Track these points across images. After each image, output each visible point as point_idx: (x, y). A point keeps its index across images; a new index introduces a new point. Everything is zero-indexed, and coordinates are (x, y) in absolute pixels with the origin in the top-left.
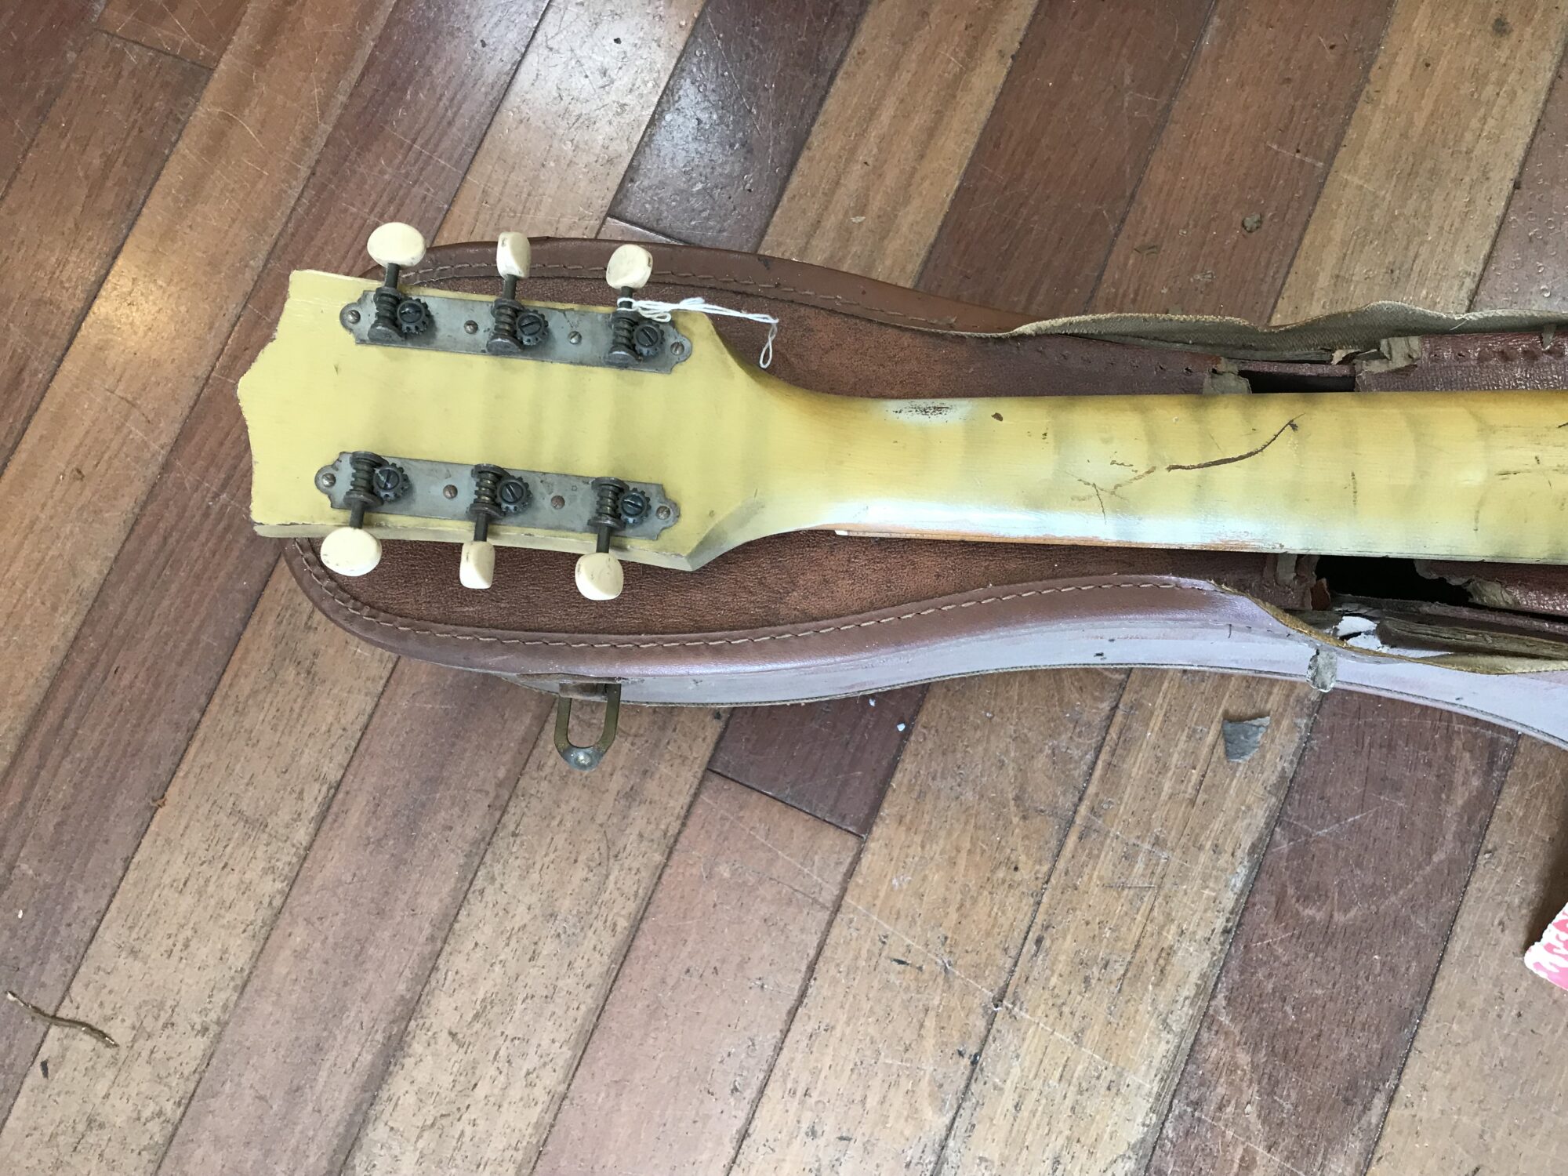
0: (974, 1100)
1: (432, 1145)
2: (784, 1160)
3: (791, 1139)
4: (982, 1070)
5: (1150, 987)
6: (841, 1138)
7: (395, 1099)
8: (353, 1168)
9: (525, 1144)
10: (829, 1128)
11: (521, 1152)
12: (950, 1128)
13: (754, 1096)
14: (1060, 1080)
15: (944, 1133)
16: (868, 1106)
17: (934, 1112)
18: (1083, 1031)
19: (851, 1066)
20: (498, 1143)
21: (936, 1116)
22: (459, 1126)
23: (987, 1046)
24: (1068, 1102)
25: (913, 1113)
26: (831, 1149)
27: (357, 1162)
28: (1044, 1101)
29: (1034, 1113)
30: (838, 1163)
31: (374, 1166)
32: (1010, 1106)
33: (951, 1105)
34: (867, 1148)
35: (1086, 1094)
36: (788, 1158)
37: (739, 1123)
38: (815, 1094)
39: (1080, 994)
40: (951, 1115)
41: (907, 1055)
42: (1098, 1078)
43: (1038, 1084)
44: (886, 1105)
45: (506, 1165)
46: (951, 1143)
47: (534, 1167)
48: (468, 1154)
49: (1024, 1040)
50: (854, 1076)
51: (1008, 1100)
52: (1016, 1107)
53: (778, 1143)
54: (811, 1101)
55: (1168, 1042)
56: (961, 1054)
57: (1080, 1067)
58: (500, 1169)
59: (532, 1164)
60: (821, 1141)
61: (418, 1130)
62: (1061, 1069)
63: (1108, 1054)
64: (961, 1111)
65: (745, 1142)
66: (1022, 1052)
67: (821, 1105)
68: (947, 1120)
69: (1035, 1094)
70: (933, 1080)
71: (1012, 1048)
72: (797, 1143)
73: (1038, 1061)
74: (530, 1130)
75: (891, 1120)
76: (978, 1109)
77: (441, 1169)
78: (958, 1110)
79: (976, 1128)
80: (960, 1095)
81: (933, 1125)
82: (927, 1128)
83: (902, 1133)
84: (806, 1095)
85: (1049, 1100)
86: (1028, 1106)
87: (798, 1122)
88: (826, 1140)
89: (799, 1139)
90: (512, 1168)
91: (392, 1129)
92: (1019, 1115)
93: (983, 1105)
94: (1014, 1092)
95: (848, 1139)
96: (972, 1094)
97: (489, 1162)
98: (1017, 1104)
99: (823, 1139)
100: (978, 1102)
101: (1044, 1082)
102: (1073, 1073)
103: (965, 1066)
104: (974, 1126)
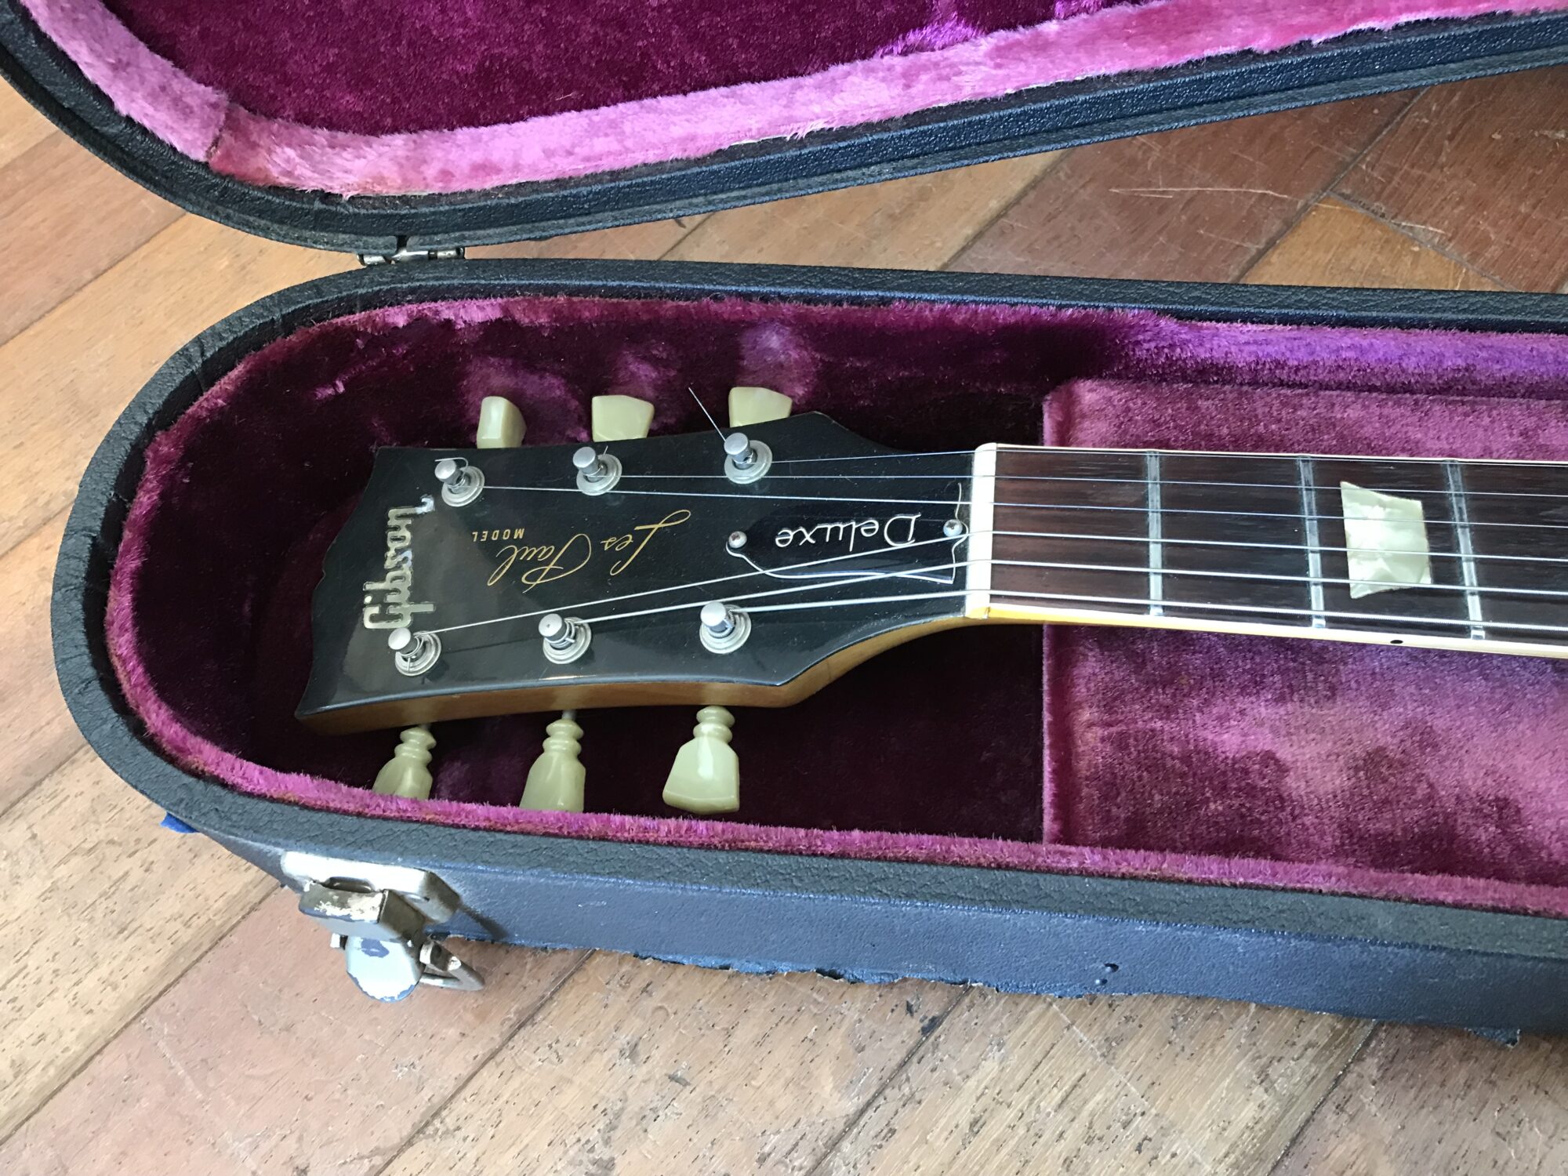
0: (906, 1090)
1: (75, 879)
2: (570, 1081)
3: (593, 1052)
4: (936, 1046)
5: (1253, 1006)
6: (672, 1078)
7: (60, 798)
9: (204, 919)
10: (660, 1055)
11: (190, 931)
12: (852, 1122)
13: (565, 965)
14: (1060, 1106)
15: (840, 1126)
16: (734, 1041)
17: (835, 1087)
18: (1120, 1040)
20: (169, 905)
21: (837, 1095)
22: (126, 864)
23: (956, 1012)
24: (1065, 1147)
25: (802, 1078)
26: (650, 1089)
29: (999, 1145)
30: (652, 1115)
32: (965, 1119)
33: (867, 1086)
34: (709, 1109)
35: (1098, 1146)
36: (577, 1080)
37: (525, 1000)
38: (659, 995)
40: (860, 1101)
42: (1125, 1125)
43: (1020, 1100)
44: (764, 1050)
45: (161, 943)
46: (846, 1146)
47: (199, 959)
48: (118, 908)
49: (1019, 1022)
51: (962, 1110)
52: (972, 1126)
53: (571, 1051)
54: (649, 1003)
55: (1261, 1106)
56: (909, 1008)
57: (1099, 1097)
58: (150, 946)
59: (198, 953)
60: (641, 1072)
61: (68, 851)
62: (1067, 1088)
63: (1151, 1093)
64: (881, 1101)
65: (522, 1032)
66: (1011, 1041)
67: (661, 1015)
68: (851, 1106)
69: (1010, 1115)
70: (850, 1034)
71: (995, 1029)
72: (599, 1061)
73: (1029, 1066)
74: (220, 903)
75: (762, 1077)
76: (909, 1107)
77: (69, 915)
78: (875, 1097)
79: (896, 1136)
80: (887, 1074)
81: (827, 1108)
82: (815, 1109)
83: (772, 1103)
84: (644, 990)
85: (1032, 1132)
86: (994, 1129)
87: (617, 1029)
88: (649, 1072)
89: (606, 1056)
90: (167, 949)
91: (34, 836)
92: (974, 1140)
93: (920, 1102)
94: (978, 1099)
95: (682, 1082)
96: (908, 1079)
97: (140, 930)
98: (976, 1122)
99: (644, 1069)
100: (913, 1095)
101: (1032, 1100)
102: (1086, 1102)
103: (910, 1033)
104: (893, 1132)
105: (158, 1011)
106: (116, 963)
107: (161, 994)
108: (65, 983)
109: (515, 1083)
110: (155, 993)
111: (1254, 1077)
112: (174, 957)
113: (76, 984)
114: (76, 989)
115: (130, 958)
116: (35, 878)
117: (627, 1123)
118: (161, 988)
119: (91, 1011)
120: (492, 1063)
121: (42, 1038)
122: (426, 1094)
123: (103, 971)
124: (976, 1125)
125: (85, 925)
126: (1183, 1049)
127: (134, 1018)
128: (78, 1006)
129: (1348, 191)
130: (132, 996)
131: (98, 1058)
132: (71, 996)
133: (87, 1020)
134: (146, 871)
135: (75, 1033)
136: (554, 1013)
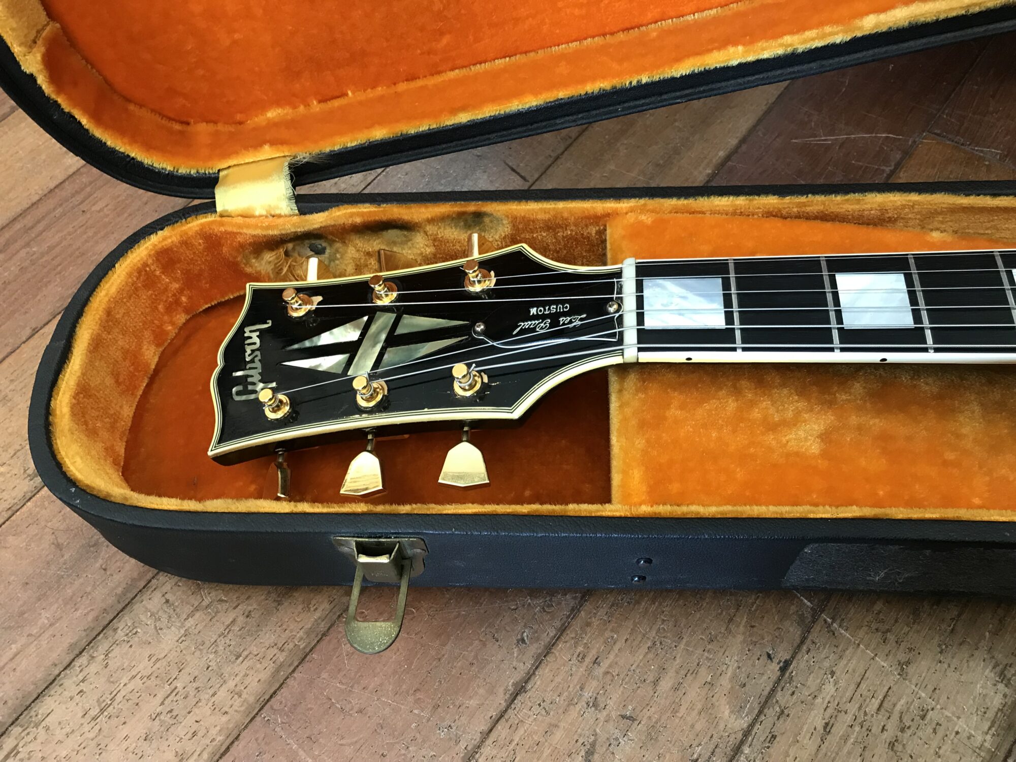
0: (778, 709)
1: (200, 627)
2: (556, 726)
3: (568, 705)
4: (791, 678)
5: (987, 634)
6: (623, 717)
8: (115, 630)
9: (291, 646)
10: (613, 703)
11: (284, 654)
12: (747, 733)
13: (539, 651)
14: (879, 709)
15: (740, 736)
16: (660, 689)
17: (732, 712)
18: (908, 663)
19: (649, 644)
21: (733, 717)
23: (799, 656)
24: (888, 736)
25: (708, 709)
26: (610, 726)
27: (121, 625)
28: (857, 729)
29: (845, 738)
30: (616, 743)
31: (136, 632)
32: (820, 724)
33: (751, 710)
34: (652, 736)
35: (909, 732)
36: (562, 724)
37: (517, 676)
38: (605, 665)
39: (908, 625)
40: (748, 719)
41: (709, 647)
42: (923, 717)
44: (680, 693)
45: (266, 663)
46: (746, 750)
47: (293, 671)
48: (233, 643)
49: (841, 657)
50: (651, 656)
51: (816, 719)
52: (825, 728)
53: (553, 706)
54: (599, 671)
55: (1005, 696)
56: (769, 656)
57: (902, 702)
58: (259, 666)
59: (292, 668)
60: (602, 716)
61: (192, 609)
62: (881, 697)
63: (935, 696)
64: (762, 717)
65: (519, 698)
66: (838, 670)
67: (609, 677)
68: (744, 723)
69: (849, 718)
70: (734, 677)
71: (826, 664)
72: (574, 712)
73: (853, 687)
74: (301, 633)
75: (683, 710)
76: (781, 720)
77: (200, 650)
78: (758, 715)
79: (777, 739)
80: (763, 699)
81: (729, 726)
82: (722, 726)
83: (692, 726)
84: (595, 663)
85: (864, 729)
86: (839, 730)
87: (582, 689)
88: (608, 715)
89: (578, 707)
90: (271, 667)
91: (167, 601)
92: (829, 737)
93: (788, 716)
94: (825, 710)
95: (631, 719)
96: (777, 702)
97: (251, 656)
98: (827, 724)
99: (605, 713)
100: (782, 712)
101: (860, 708)
102: (894, 705)
103: (773, 671)
104: (774, 737)
105: (272, 707)
106: (238, 678)
107: (271, 697)
108: (204, 696)
109: (521, 731)
110: (267, 697)
111: (997, 679)
112: (277, 671)
113: (213, 695)
114: (213, 699)
115: (246, 675)
116: (173, 628)
117: (600, 750)
118: (272, 691)
119: (226, 713)
120: (503, 720)
121: (194, 734)
122: (462, 745)
123: (231, 684)
124: (827, 727)
125: (212, 656)
126: (949, 666)
127: (257, 714)
128: (217, 710)
129: (939, 132)
130: (252, 699)
131: (236, 743)
132: (210, 704)
133: (225, 719)
134: (247, 617)
135: (218, 728)
136: (538, 683)
